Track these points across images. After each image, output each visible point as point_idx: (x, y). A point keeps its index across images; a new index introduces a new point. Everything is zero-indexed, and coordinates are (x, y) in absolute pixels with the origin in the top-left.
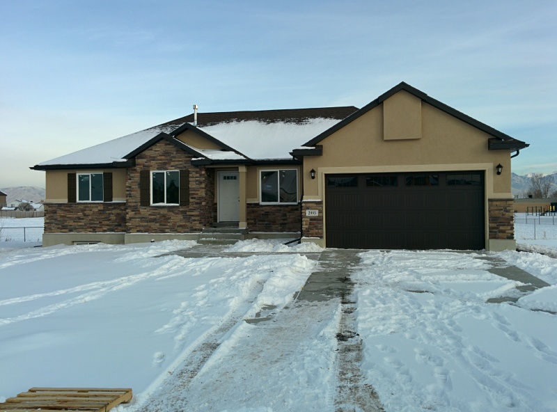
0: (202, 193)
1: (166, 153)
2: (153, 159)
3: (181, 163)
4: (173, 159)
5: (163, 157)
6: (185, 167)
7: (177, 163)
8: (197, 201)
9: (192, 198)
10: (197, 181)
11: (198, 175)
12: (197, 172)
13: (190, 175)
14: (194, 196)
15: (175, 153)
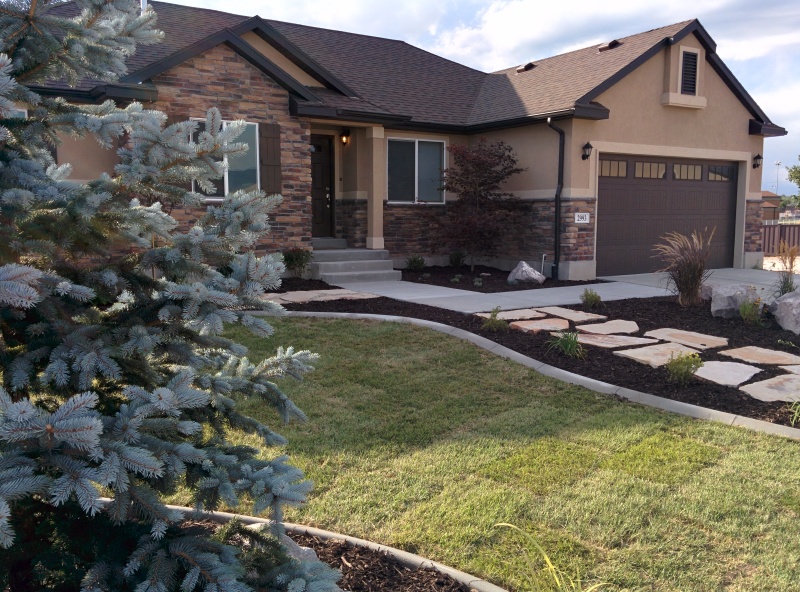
0: (306, 177)
1: (227, 80)
2: (198, 89)
3: (261, 106)
4: (245, 97)
5: (221, 88)
6: (271, 117)
7: (252, 106)
8: (295, 193)
9: (287, 186)
10: (296, 150)
11: (298, 137)
12: (295, 132)
13: (283, 136)
14: (291, 182)
15: (248, 81)
